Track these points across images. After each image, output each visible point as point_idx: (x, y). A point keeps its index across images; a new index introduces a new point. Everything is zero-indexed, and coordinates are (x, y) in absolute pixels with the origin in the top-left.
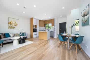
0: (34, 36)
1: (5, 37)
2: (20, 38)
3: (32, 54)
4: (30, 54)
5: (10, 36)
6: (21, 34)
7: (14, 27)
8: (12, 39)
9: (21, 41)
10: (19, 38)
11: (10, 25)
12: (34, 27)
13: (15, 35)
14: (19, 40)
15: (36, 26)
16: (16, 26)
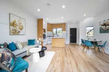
11: (12, 27)
16: (21, 29)
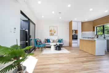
0: (73, 45)
1: (47, 42)
2: (57, 44)
3: (61, 65)
4: (59, 64)
5: (50, 42)
6: (57, 41)
7: (53, 34)
8: (50, 44)
9: (57, 48)
10: (55, 44)
11: (50, 32)
12: (74, 33)
13: (54, 41)
14: (55, 46)
15: (76, 31)
